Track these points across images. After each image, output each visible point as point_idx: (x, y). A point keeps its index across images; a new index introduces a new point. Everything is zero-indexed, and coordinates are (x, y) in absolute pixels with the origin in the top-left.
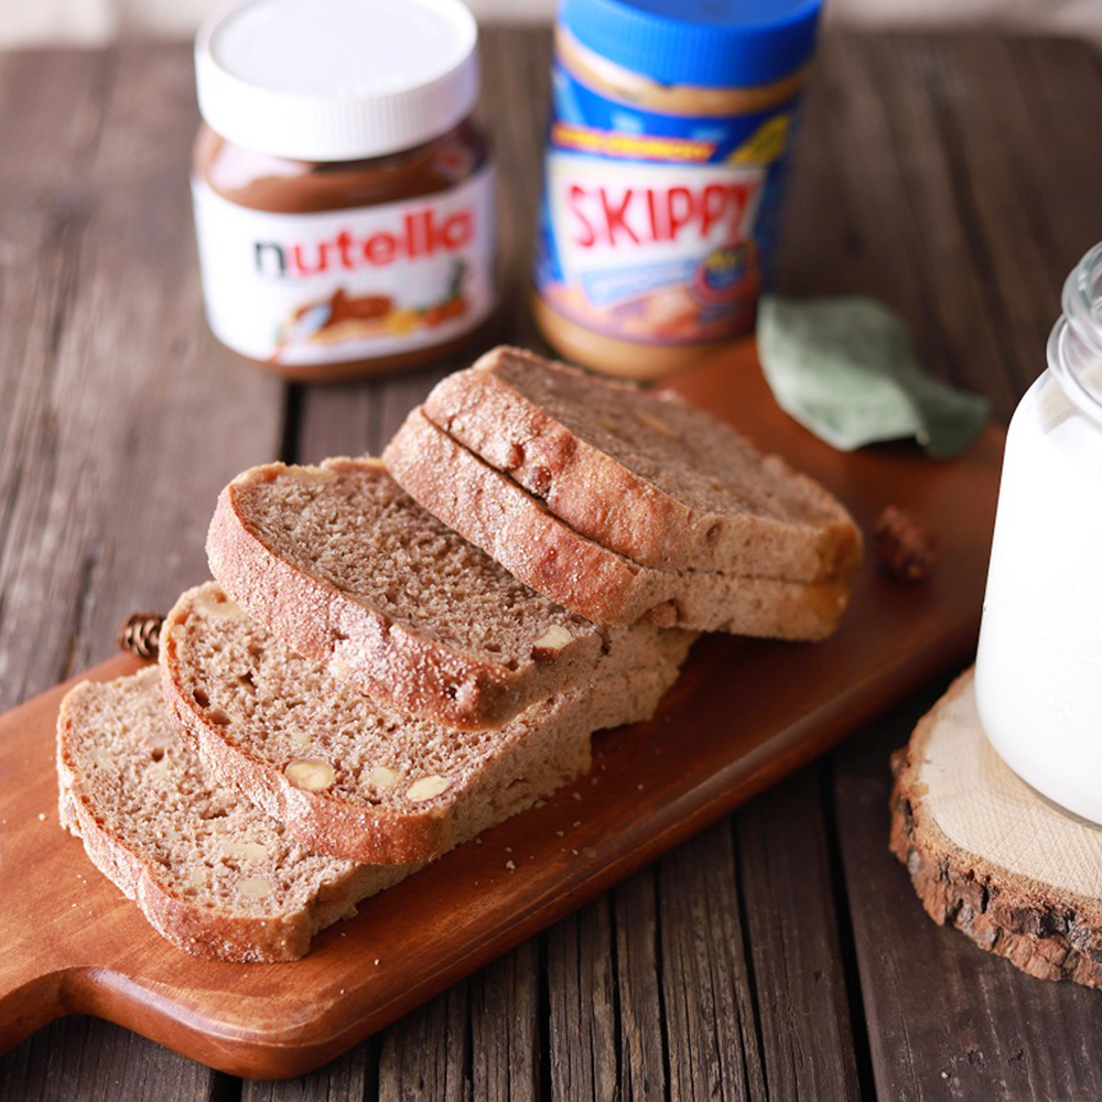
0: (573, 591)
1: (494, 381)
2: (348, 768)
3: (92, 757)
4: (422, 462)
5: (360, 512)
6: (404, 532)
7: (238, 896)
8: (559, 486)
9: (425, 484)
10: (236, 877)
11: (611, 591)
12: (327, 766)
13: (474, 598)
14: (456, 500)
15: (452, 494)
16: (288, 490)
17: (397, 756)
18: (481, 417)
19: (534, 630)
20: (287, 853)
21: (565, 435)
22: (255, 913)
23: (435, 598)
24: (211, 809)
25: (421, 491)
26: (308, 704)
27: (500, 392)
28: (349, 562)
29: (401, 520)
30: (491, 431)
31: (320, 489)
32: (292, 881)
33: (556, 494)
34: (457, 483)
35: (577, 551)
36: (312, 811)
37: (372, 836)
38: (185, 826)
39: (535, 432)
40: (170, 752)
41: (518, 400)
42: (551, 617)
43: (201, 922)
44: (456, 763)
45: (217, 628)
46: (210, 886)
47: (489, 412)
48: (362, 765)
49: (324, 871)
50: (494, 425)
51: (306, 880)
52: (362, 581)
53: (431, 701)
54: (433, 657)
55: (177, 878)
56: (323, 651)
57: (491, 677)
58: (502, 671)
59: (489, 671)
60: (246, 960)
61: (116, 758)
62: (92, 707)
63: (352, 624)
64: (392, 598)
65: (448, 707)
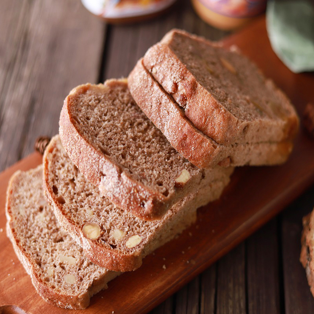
0: (192, 154)
1: (169, 51)
2: (105, 229)
3: (18, 209)
4: (140, 87)
5: (117, 109)
6: (132, 119)
7: (64, 282)
8: (190, 104)
9: (141, 97)
10: (64, 273)
11: (206, 156)
12: (98, 227)
13: (155, 155)
14: (152, 106)
15: (150, 103)
16: (90, 98)
17: (124, 224)
18: (163, 68)
19: (176, 172)
20: (82, 263)
21: (193, 80)
22: (69, 293)
23: (140, 156)
24: (58, 237)
25: (140, 100)
26: (94, 195)
27: (170, 57)
28: (109, 137)
29: (131, 113)
30: (166, 75)
31: (102, 97)
32: (84, 277)
33: (188, 108)
34: (153, 99)
35: (194, 137)
36: (91, 248)
37: (112, 261)
38: (48, 246)
39: (182, 77)
40: (46, 208)
41: (177, 61)
42: (184, 164)
43: (50, 294)
44: (145, 229)
45: (64, 155)
46: (54, 277)
47: (166, 66)
48: (111, 227)
49: (95, 273)
50: (167, 72)
51: (89, 276)
52: (113, 147)
53: (135, 208)
54: (137, 189)
55: (43, 272)
56: (97, 180)
57: (158, 199)
58: (162, 197)
59: (157, 197)
60: (67, 308)
61: (26, 210)
62: (21, 183)
63: (107, 170)
64: (124, 156)
65: (142, 211)
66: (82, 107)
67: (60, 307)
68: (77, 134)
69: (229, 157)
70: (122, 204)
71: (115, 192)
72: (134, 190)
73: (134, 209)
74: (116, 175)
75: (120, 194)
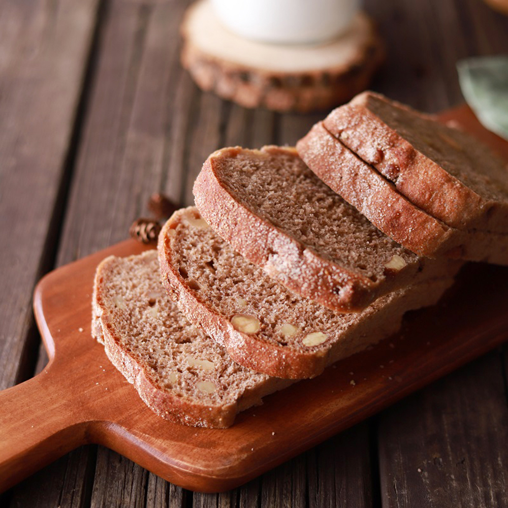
0: (408, 237)
1: (368, 113)
2: (268, 322)
3: (114, 300)
4: (322, 154)
5: (284, 179)
6: (309, 192)
7: (196, 392)
8: (404, 176)
9: (323, 167)
10: (196, 379)
11: (431, 239)
12: (256, 320)
13: (350, 235)
14: (341, 178)
15: (339, 174)
16: (243, 163)
17: (298, 318)
18: (359, 132)
19: (384, 257)
20: (226, 368)
21: (410, 148)
22: (206, 403)
23: (328, 234)
24: (182, 337)
25: (320, 171)
26: (246, 283)
27: (371, 119)
28: (279, 209)
29: (307, 185)
30: (364, 141)
31: (261, 164)
32: (229, 385)
33: (402, 181)
34: (343, 168)
35: (413, 215)
36: (246, 345)
37: (280, 363)
38: (166, 346)
39: (392, 144)
40: (159, 302)
41: (382, 125)
42: (393, 250)
43: (174, 404)
44: (332, 326)
45: (194, 233)
46: (180, 384)
47: (364, 130)
48: (276, 321)
49: (248, 381)
50: (366, 138)
51: (237, 385)
52: (287, 221)
53: (324, 294)
54: (328, 270)
55: (161, 377)
56: (262, 259)
57: (362, 284)
58: (368, 282)
59: (360, 281)
60: (197, 426)
61: (128, 303)
62: (115, 271)
63: (281, 246)
64: (304, 232)
65: (334, 298)
66: (233, 172)
67: (185, 424)
68: (233, 201)
69: (461, 246)
70: (303, 288)
71: (292, 273)
72: (324, 272)
73: (322, 296)
74: (296, 251)
75: (301, 277)
